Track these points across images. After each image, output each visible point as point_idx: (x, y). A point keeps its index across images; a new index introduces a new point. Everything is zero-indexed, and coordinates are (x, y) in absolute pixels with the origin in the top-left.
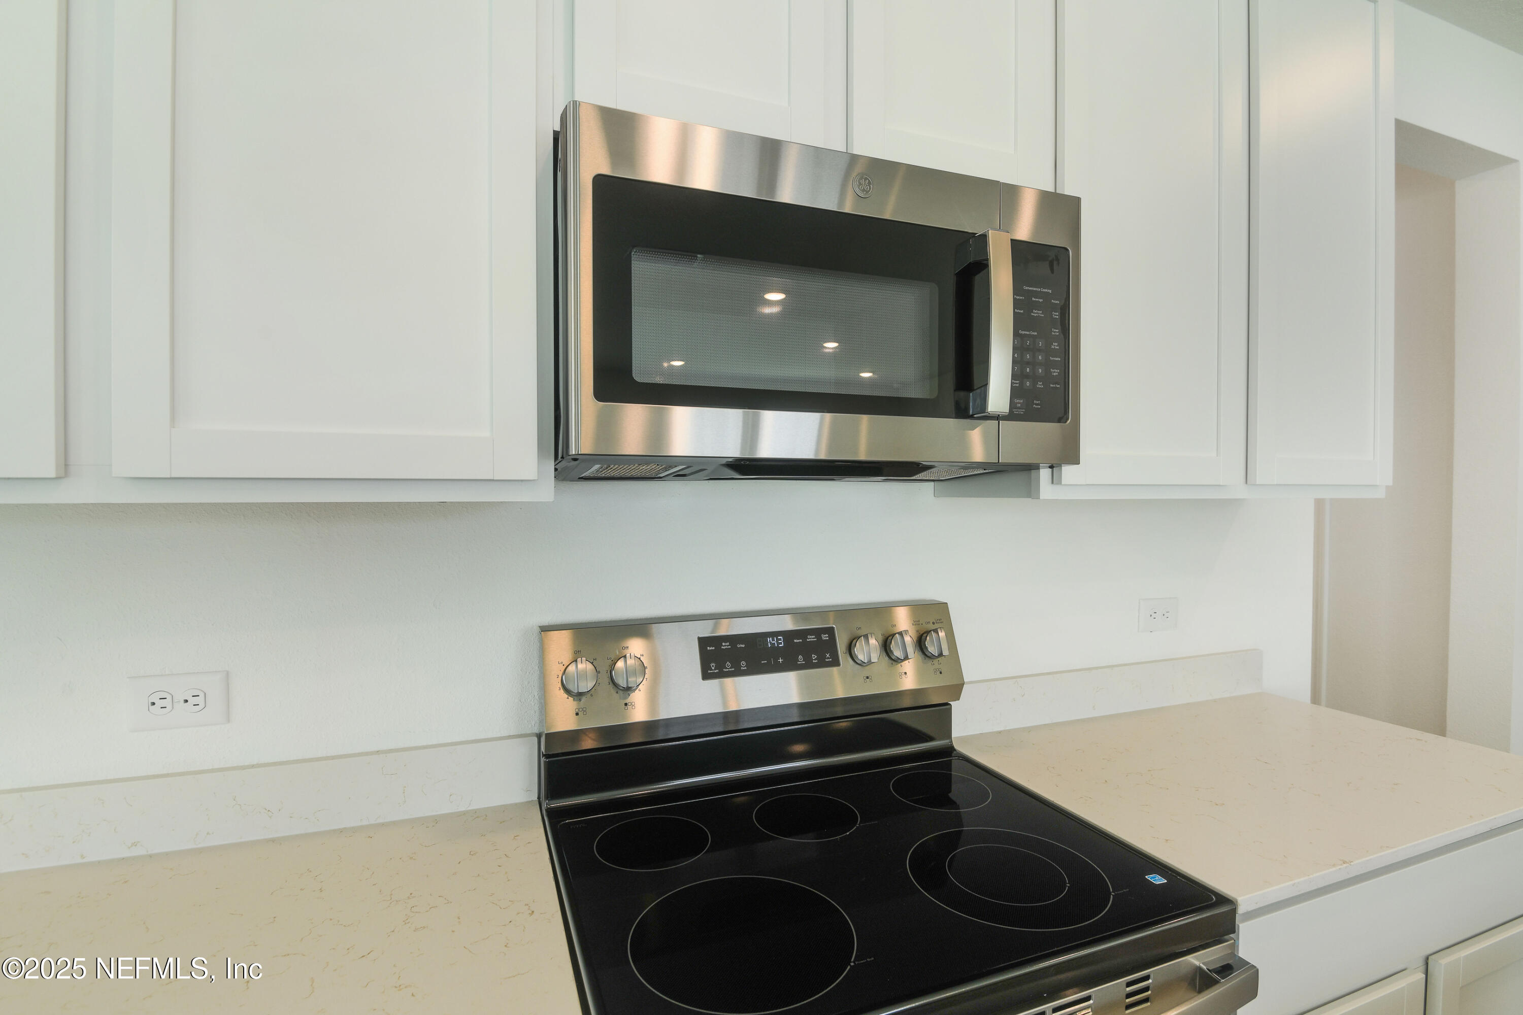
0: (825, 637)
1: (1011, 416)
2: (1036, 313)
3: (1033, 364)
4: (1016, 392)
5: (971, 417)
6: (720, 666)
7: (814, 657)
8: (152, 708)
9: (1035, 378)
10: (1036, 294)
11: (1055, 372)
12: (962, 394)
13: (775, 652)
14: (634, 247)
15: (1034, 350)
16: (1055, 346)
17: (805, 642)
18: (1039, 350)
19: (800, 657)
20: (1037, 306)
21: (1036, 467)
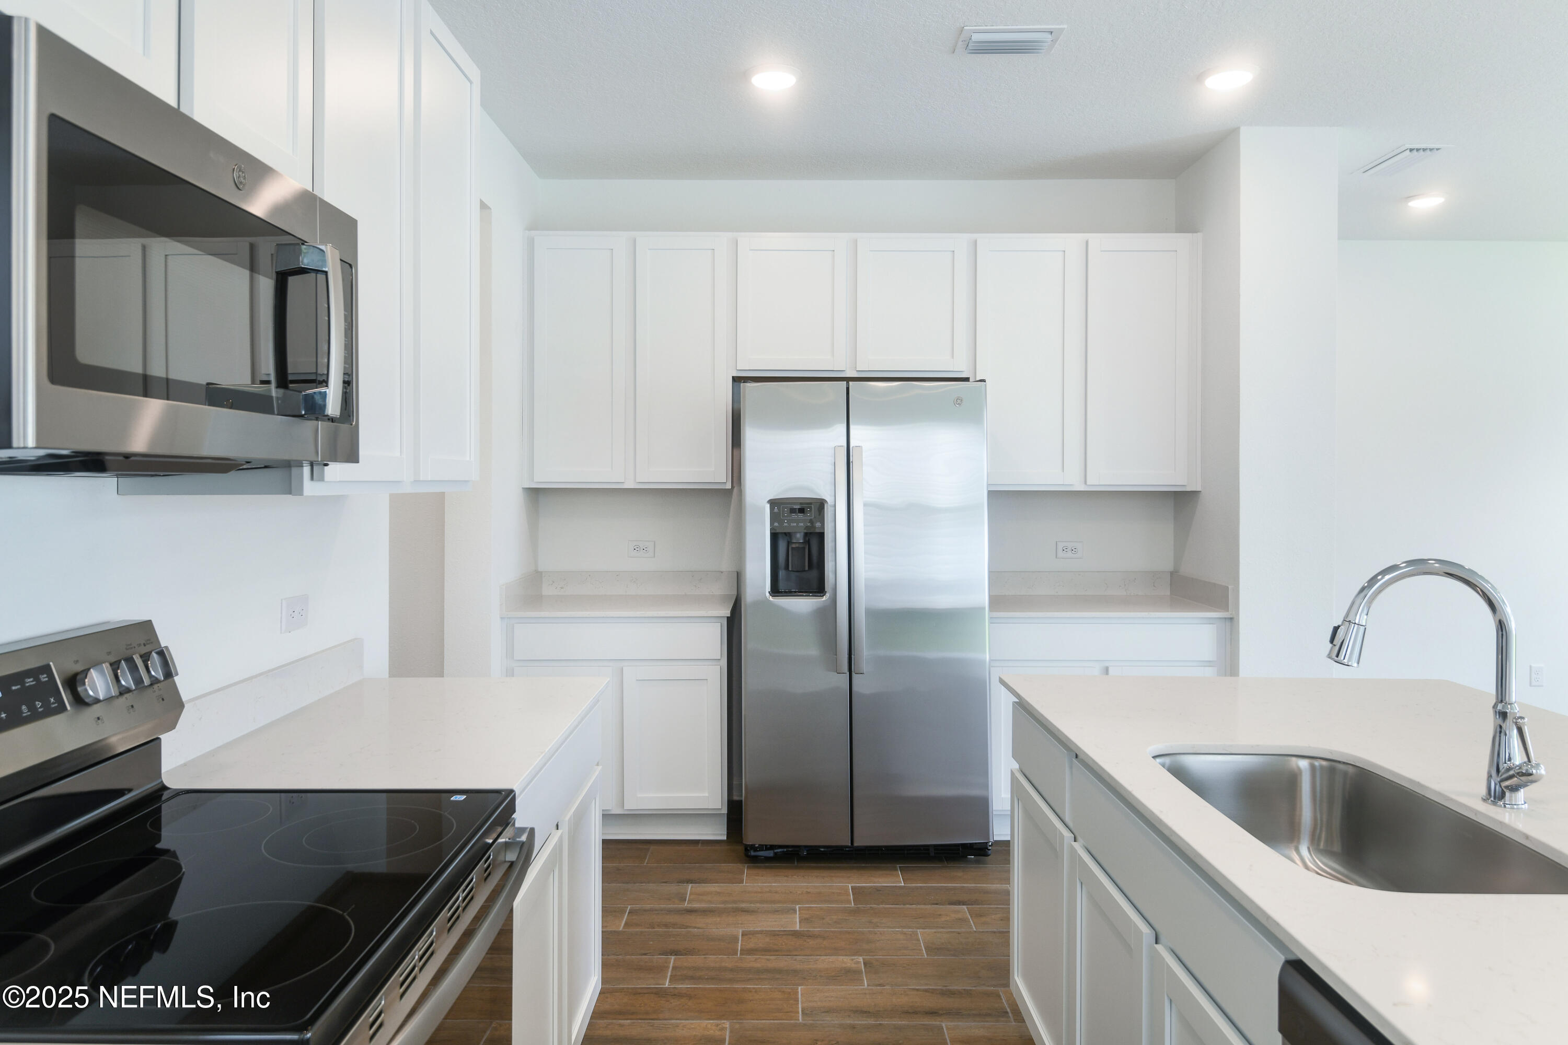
0: (44, 678)
7: (38, 705)
17: (24, 688)
19: (25, 708)
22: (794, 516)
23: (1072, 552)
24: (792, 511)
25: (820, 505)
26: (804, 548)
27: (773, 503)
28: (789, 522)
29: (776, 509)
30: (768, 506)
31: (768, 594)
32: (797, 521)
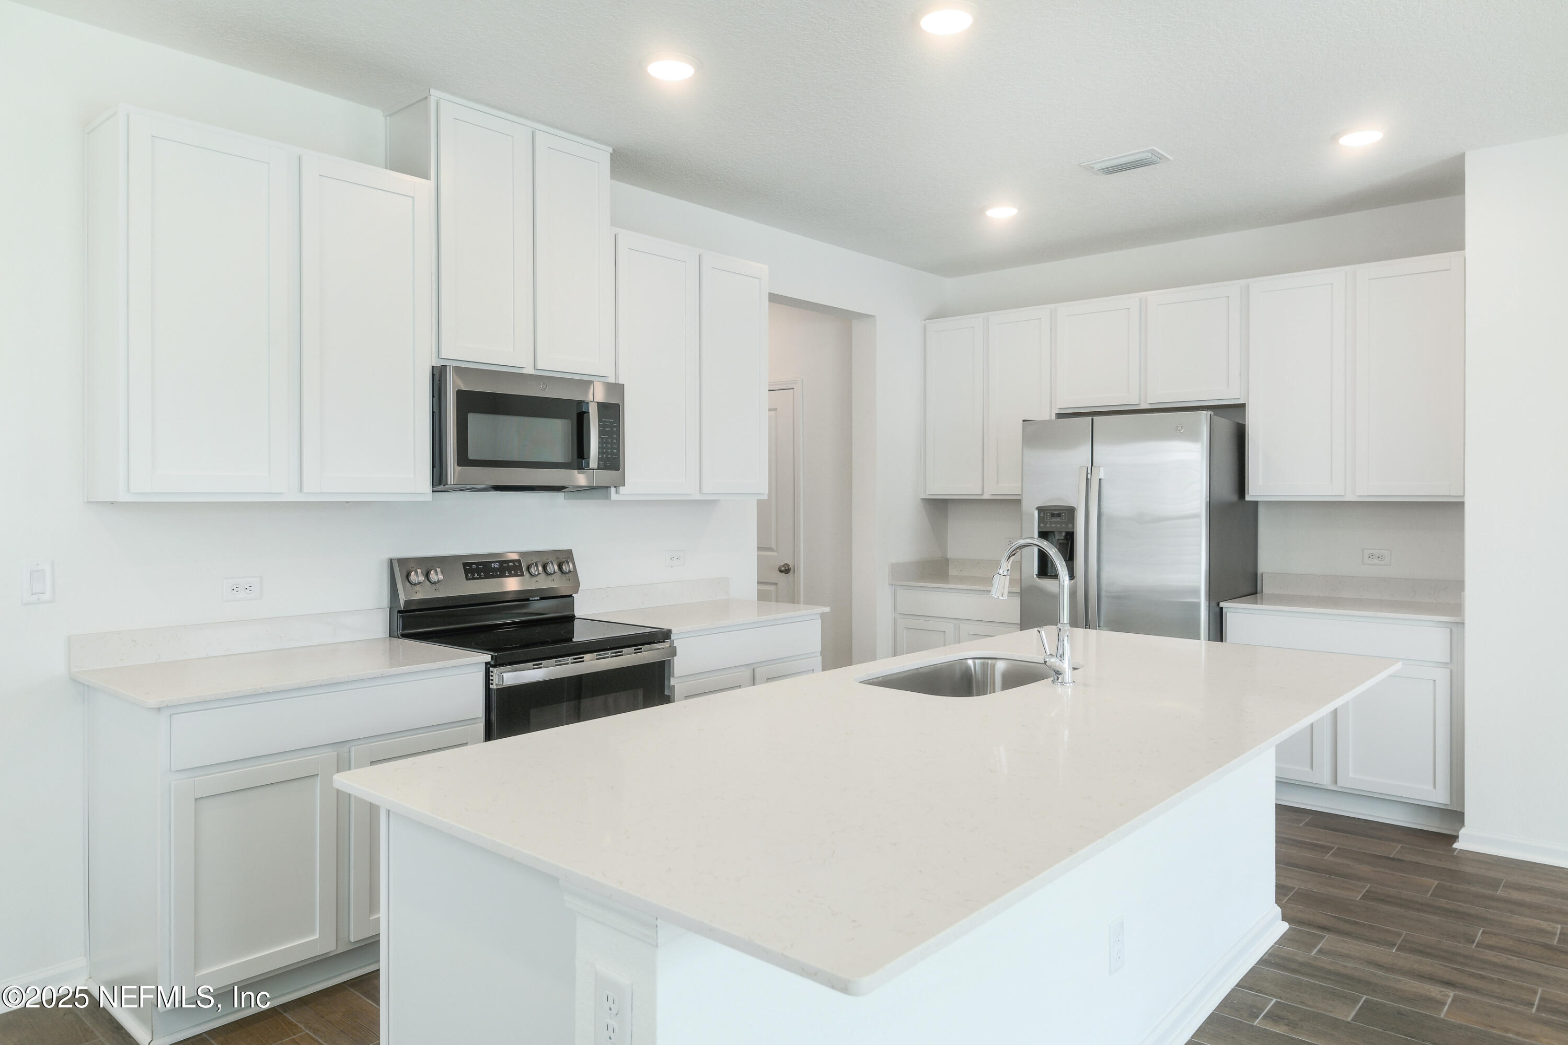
0: (517, 564)
1: (599, 468)
2: (607, 429)
3: (607, 448)
4: (600, 460)
5: (584, 469)
6: (473, 575)
7: (513, 572)
8: (233, 591)
9: (607, 453)
10: (607, 422)
11: (615, 451)
12: (580, 460)
13: (495, 570)
14: (469, 412)
15: (607, 443)
16: (615, 441)
17: (508, 566)
18: (609, 443)
19: (507, 572)
20: (608, 426)
21: (610, 487)
22: (1054, 519)
23: (1379, 559)
24: (1053, 515)
25: (1070, 512)
26: (1068, 544)
27: (1040, 510)
28: (1051, 523)
29: (1042, 515)
30: (1036, 513)
31: (1035, 576)
32: (1056, 523)
